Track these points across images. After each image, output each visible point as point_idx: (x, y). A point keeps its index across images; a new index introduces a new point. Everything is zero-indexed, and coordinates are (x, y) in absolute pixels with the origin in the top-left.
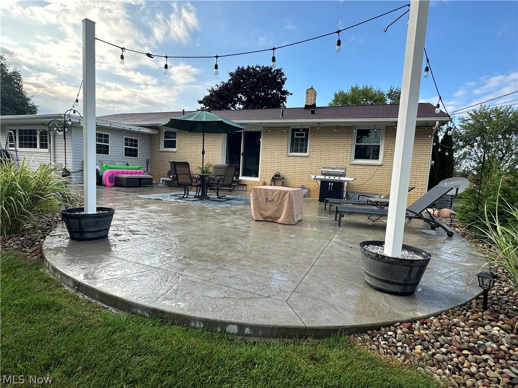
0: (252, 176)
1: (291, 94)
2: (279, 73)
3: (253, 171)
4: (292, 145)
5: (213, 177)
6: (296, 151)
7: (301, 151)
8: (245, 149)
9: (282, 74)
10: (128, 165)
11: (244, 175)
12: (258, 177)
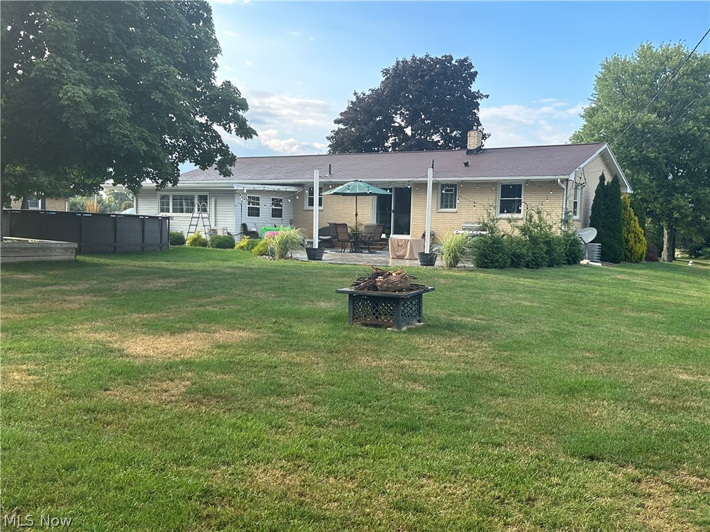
0: (403, 234)
1: (487, 96)
2: (465, 65)
3: (404, 228)
4: (442, 202)
5: (364, 235)
6: (446, 207)
7: (451, 207)
8: (395, 207)
9: (470, 66)
10: (275, 226)
11: (395, 233)
12: (409, 234)
